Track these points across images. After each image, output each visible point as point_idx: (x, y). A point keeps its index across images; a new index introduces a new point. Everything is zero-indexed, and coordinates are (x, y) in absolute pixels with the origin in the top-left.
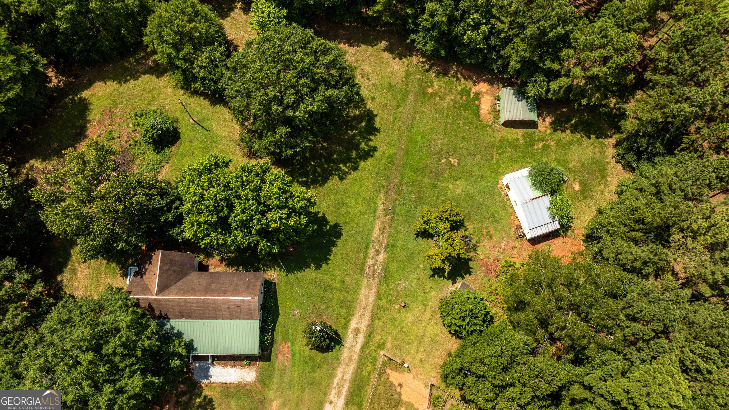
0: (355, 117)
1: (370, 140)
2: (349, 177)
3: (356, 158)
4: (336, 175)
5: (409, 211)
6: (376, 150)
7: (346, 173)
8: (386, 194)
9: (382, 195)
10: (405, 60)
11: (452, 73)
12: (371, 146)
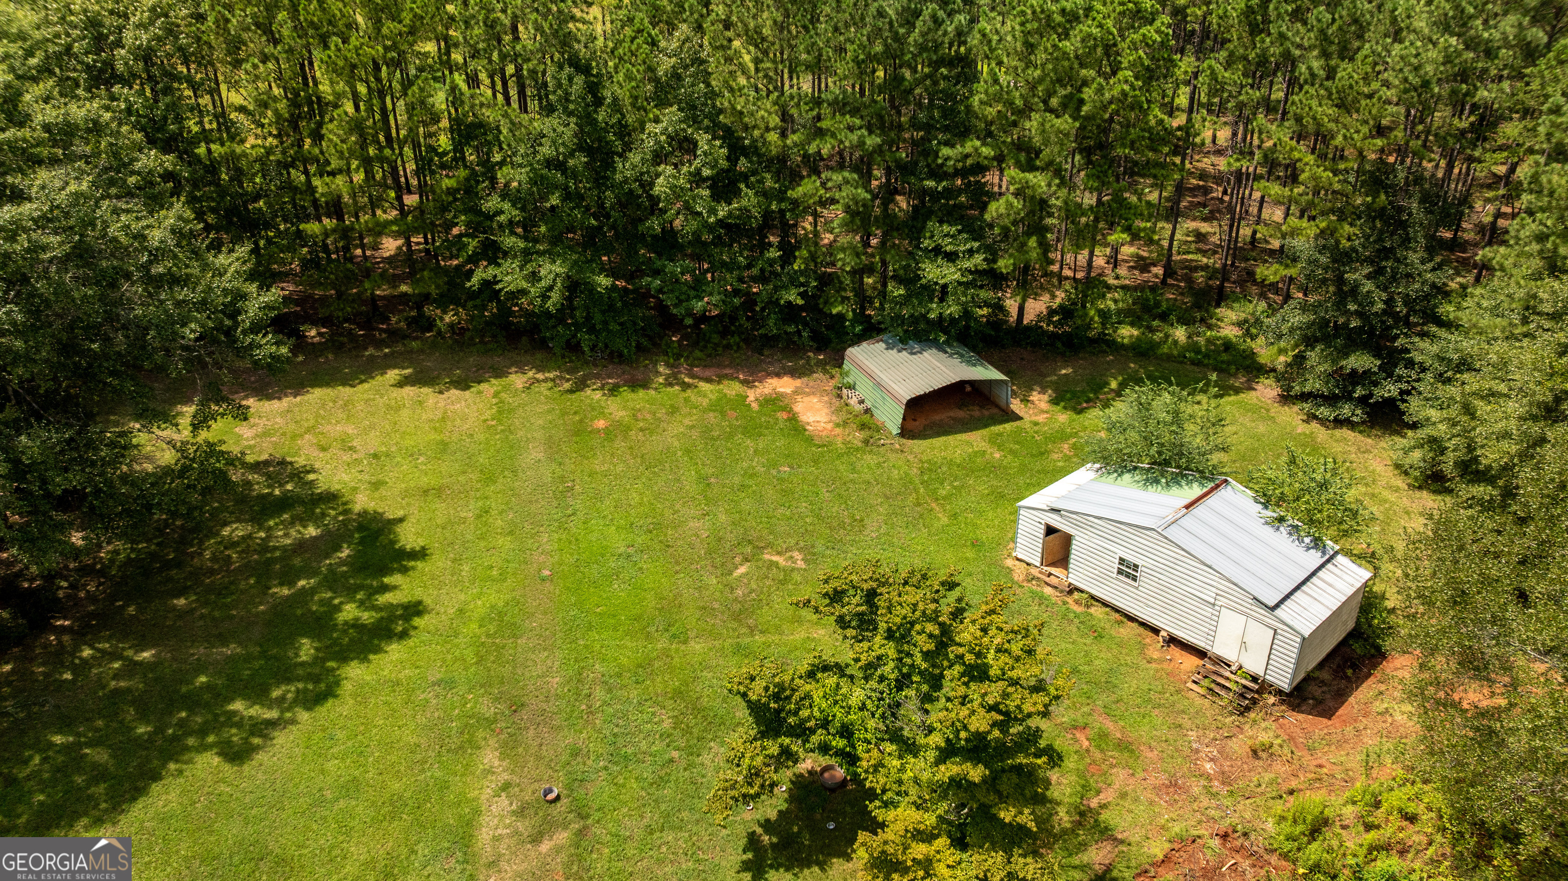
0: (302, 546)
1: (385, 588)
2: (281, 739)
3: (318, 661)
4: (203, 748)
5: (660, 782)
6: (419, 614)
7: (264, 729)
8: (508, 748)
9: (489, 757)
10: (484, 386)
11: (661, 380)
12: (390, 607)
